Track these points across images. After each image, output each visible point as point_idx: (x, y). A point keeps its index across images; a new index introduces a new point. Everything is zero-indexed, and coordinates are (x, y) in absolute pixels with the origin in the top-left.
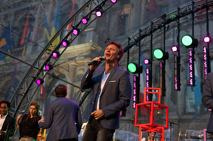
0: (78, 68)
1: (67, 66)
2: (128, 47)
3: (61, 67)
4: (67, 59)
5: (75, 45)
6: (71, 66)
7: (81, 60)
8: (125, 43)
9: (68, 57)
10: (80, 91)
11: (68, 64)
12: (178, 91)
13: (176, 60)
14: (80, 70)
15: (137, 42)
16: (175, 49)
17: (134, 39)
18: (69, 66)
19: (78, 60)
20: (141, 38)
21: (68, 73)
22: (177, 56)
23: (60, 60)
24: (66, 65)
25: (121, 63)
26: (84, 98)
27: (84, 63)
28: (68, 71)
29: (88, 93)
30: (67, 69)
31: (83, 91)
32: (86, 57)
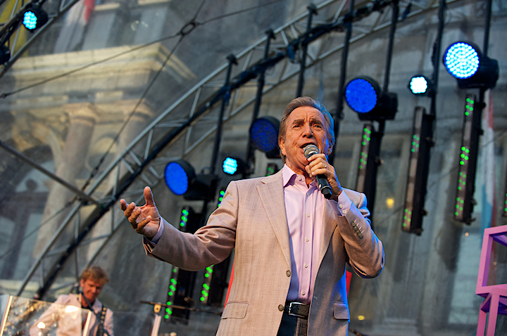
0: (99, 130)
1: (63, 119)
2: (263, 62)
3: (44, 121)
4: (65, 94)
5: (99, 47)
6: (77, 121)
7: (112, 102)
8: (254, 49)
9: (68, 89)
10: (75, 199)
11: (67, 111)
12: (413, 236)
13: (419, 125)
14: (103, 136)
15: (296, 48)
16: (419, 85)
17: (288, 38)
18: (68, 121)
19: (102, 102)
20: (311, 35)
21: (63, 143)
22: (424, 110)
23: (42, 95)
24: (58, 117)
25: (230, 117)
26: (86, 229)
27: (121, 113)
28: (64, 135)
29: (102, 211)
30: (61, 129)
31: (85, 202)
32: (130, 93)
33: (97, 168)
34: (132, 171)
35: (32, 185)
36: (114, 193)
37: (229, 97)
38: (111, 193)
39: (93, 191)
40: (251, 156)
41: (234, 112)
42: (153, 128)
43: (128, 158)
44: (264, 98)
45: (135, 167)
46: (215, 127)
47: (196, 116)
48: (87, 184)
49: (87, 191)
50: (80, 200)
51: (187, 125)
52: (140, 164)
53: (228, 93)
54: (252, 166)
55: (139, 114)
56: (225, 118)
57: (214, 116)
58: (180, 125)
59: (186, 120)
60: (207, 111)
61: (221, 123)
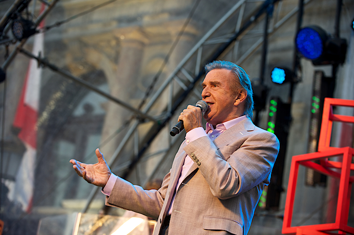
0: (148, 52)
1: (113, 43)
3: (95, 46)
4: (114, 19)
6: (128, 44)
7: (160, 24)
9: (117, 15)
10: (133, 118)
14: (154, 57)
18: (118, 45)
21: (115, 67)
23: (91, 22)
25: (275, 30)
26: (145, 145)
27: (168, 35)
28: (116, 60)
29: (159, 127)
30: (113, 53)
31: (142, 120)
32: (177, 13)
33: (151, 87)
34: (185, 88)
35: (88, 108)
36: (170, 109)
37: (272, 11)
38: (166, 110)
39: (149, 110)
40: (297, 65)
41: (278, 24)
42: (202, 45)
43: (180, 75)
44: (306, 8)
45: (187, 83)
46: (261, 40)
47: (242, 30)
48: (143, 102)
49: (144, 109)
50: (138, 118)
51: (234, 40)
52: (191, 79)
53: (271, 6)
54: (299, 74)
55: (188, 34)
56: (270, 30)
57: (260, 29)
58: (227, 41)
59: (233, 36)
60: (252, 25)
61: (266, 35)
